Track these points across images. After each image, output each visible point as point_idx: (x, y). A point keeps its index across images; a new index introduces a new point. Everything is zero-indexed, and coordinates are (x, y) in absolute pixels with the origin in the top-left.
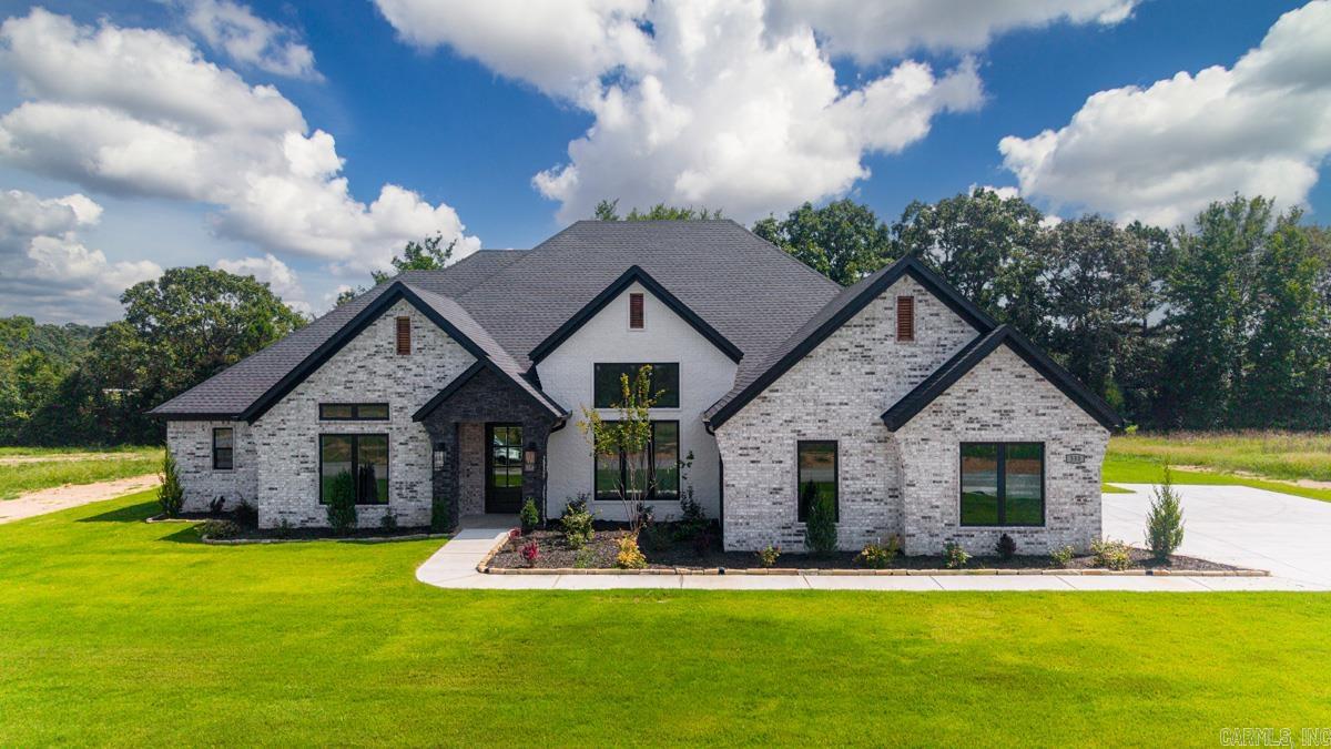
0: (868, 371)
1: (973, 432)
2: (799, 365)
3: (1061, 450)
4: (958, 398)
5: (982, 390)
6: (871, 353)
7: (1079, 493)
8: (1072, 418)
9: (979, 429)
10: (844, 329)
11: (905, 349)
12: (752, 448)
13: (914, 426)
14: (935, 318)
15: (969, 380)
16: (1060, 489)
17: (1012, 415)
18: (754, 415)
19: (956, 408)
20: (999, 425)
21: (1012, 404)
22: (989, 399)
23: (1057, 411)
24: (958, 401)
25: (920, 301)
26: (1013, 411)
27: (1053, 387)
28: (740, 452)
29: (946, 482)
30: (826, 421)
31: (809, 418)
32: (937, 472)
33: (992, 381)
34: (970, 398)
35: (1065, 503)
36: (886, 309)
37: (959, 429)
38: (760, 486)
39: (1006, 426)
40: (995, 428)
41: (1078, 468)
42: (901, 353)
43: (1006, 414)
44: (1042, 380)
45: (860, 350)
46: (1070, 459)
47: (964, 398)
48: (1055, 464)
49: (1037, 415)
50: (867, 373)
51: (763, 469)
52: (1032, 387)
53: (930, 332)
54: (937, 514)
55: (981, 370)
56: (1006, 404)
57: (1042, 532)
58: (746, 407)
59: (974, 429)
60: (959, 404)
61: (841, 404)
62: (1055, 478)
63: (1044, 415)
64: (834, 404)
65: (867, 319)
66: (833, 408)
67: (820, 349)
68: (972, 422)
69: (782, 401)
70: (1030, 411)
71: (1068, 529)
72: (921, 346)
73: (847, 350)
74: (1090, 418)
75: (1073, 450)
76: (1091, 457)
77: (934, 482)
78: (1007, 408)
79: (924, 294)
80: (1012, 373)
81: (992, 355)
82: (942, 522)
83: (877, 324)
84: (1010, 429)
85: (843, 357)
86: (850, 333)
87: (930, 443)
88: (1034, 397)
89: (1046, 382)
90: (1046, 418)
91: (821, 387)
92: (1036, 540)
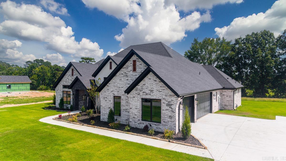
0: (127, 79)
1: (144, 96)
2: (114, 78)
3: (165, 102)
4: (141, 86)
5: (146, 85)
6: (128, 75)
7: (170, 115)
8: (168, 93)
9: (145, 95)
10: (122, 69)
11: (134, 74)
12: (105, 97)
13: (132, 93)
14: (141, 65)
15: (143, 82)
16: (165, 113)
17: (153, 91)
18: (106, 90)
19: (141, 89)
20: (150, 94)
21: (153, 88)
22: (148, 87)
23: (164, 91)
24: (141, 87)
25: (138, 61)
26: (153, 90)
27: (163, 84)
28: (103, 98)
29: (138, 108)
30: (119, 92)
31: (115, 91)
32: (136, 106)
33: (149, 82)
34: (144, 87)
35: (166, 118)
36: (131, 63)
37: (141, 95)
38: (107, 106)
39: (152, 94)
40: (149, 95)
41: (170, 108)
42: (134, 75)
43: (152, 91)
44: (160, 82)
45: (125, 74)
46: (167, 105)
47: (142, 86)
48: (164, 106)
49: (159, 92)
50: (127, 80)
51: (107, 102)
52: (158, 84)
53: (139, 69)
54: (136, 117)
55: (146, 79)
56: (152, 88)
57: (160, 125)
58: (104, 88)
59: (144, 95)
60: (141, 88)
61: (122, 87)
62: (164, 110)
63: (161, 92)
64: (120, 87)
65: (127, 66)
66: (120, 88)
67: (118, 74)
68: (144, 93)
69: (111, 86)
70: (157, 91)
71: (167, 125)
72: (138, 73)
73: (123, 74)
74: (173, 93)
75: (168, 102)
76: (173, 105)
77: (136, 108)
78: (152, 89)
79: (138, 59)
80: (153, 80)
81: (149, 75)
82: (137, 119)
83: (129, 67)
84: (153, 95)
85: (122, 76)
86: (124, 70)
87: (135, 98)
88: (158, 87)
89: (162, 82)
90: (161, 93)
91: (118, 83)
92: (159, 127)
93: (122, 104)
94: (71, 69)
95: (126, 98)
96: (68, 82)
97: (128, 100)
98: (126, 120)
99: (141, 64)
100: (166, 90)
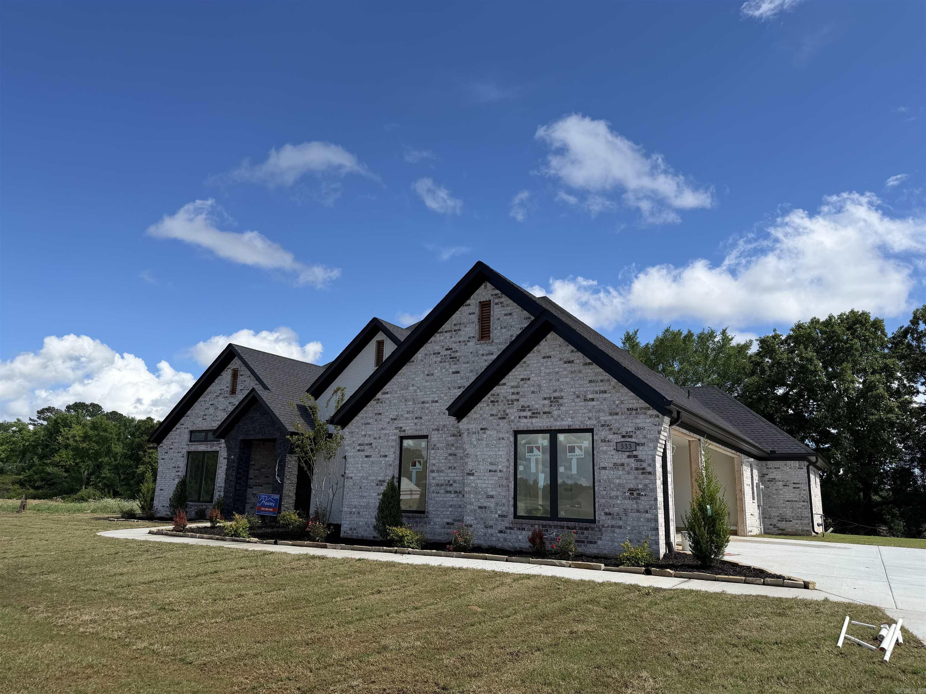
0: (454, 370)
1: (525, 420)
2: (404, 370)
3: (611, 437)
5: (534, 378)
6: (457, 355)
7: (632, 486)
8: (622, 402)
9: (531, 417)
10: (438, 335)
11: (484, 348)
12: (367, 444)
13: (475, 416)
14: (509, 317)
15: (522, 369)
16: (610, 481)
17: (561, 401)
18: (370, 415)
19: (511, 397)
20: (549, 413)
21: (561, 390)
22: (539, 386)
23: (606, 395)
24: (512, 390)
25: (497, 304)
26: (562, 398)
27: (601, 370)
28: (358, 448)
29: (500, 471)
30: (421, 418)
31: (408, 415)
32: (493, 460)
33: (542, 368)
34: (523, 387)
35: (617, 497)
36: (470, 314)
37: (513, 418)
38: (370, 478)
39: (556, 413)
40: (545, 416)
41: (629, 457)
42: (481, 352)
43: (555, 401)
44: (590, 364)
45: (449, 352)
46: (620, 448)
47: (517, 387)
48: (605, 453)
49: (585, 400)
50: (454, 373)
51: (373, 463)
52: (580, 372)
53: (504, 330)
54: (491, 504)
55: (532, 359)
56: (555, 391)
57: (593, 529)
58: (365, 409)
59: (526, 417)
60: (513, 394)
61: (433, 402)
62: (605, 468)
63: (593, 400)
65: (455, 325)
66: (427, 405)
67: (420, 355)
68: (524, 411)
69: (390, 402)
70: (578, 397)
71: (620, 527)
72: (497, 344)
73: (439, 353)
74: (641, 401)
75: (623, 437)
76: (643, 444)
77: (490, 471)
78: (557, 394)
79: (499, 297)
80: (561, 360)
81: (543, 343)
82: (496, 513)
83: (462, 328)
84: (559, 416)
85: (436, 359)
86: (442, 338)
87: (488, 432)
88: (582, 382)
89: (594, 366)
90: (594, 403)
91: (419, 388)
92: (587, 538)
93: (434, 462)
94: (230, 370)
95: (450, 439)
96: (214, 419)
97: (457, 448)
98: (448, 523)
99: (510, 314)
100: (613, 391)
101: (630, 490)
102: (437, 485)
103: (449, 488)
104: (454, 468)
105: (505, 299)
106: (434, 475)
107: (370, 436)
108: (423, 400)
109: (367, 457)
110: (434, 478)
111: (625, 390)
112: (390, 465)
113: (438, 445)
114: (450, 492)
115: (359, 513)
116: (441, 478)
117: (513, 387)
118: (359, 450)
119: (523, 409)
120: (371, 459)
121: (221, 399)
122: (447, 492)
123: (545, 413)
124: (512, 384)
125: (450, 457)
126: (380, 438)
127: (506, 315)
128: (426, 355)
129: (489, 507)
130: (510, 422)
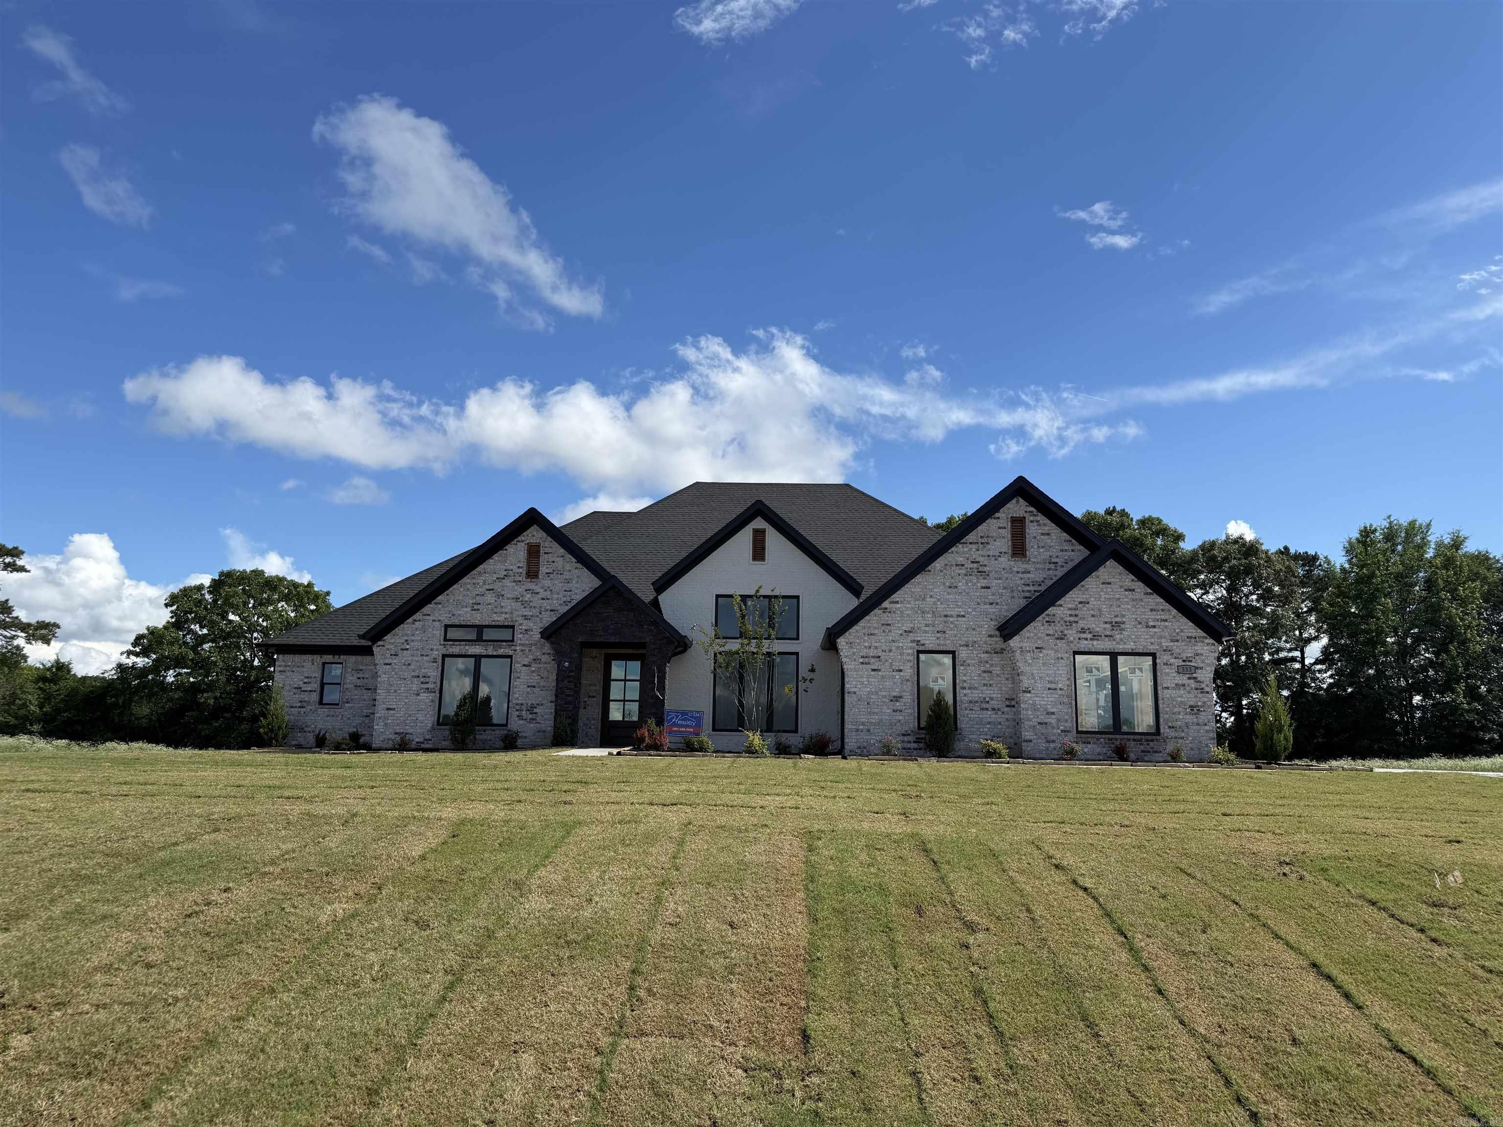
0: (984, 585)
1: (1086, 642)
2: (919, 578)
3: (1172, 661)
5: (1093, 602)
6: (985, 569)
7: (1192, 703)
8: (1182, 631)
9: (1091, 639)
10: (960, 546)
11: (1019, 566)
12: (873, 657)
13: (1028, 634)
14: (1047, 537)
15: (1080, 593)
16: (1173, 699)
17: (1123, 626)
18: (875, 625)
19: (1068, 619)
20: (1111, 636)
21: (1124, 616)
22: (1100, 610)
23: (1167, 624)
24: (1070, 612)
25: (1032, 522)
26: (1124, 623)
27: (1162, 600)
28: (861, 660)
29: (1061, 689)
30: (944, 632)
31: (927, 629)
32: (1051, 679)
33: (1102, 593)
34: (1081, 610)
35: (1179, 713)
36: (1000, 528)
37: (1072, 638)
38: (881, 693)
39: (1118, 637)
40: (1107, 639)
41: (1189, 678)
42: (1015, 569)
44: (1150, 594)
45: (975, 565)
46: (1181, 670)
47: (1075, 609)
48: (1168, 674)
49: (1147, 627)
50: (983, 588)
51: (883, 677)
52: (1141, 600)
53: (1042, 550)
54: (1052, 720)
55: (1091, 583)
56: (1116, 616)
57: (1158, 740)
58: (867, 618)
60: (1071, 615)
61: (958, 616)
62: (1168, 688)
63: (1154, 627)
64: (952, 616)
65: (982, 537)
66: (951, 619)
67: (938, 564)
68: (1084, 633)
69: (902, 612)
70: (1140, 623)
71: (1183, 738)
72: (1034, 563)
73: (963, 565)
74: (1199, 631)
75: (1184, 661)
76: (1201, 668)
77: (1049, 689)
78: (1118, 619)
79: (1035, 515)
80: (1121, 587)
81: (1101, 569)
82: (1058, 728)
83: (992, 542)
84: (1121, 640)
85: (960, 572)
86: (966, 549)
87: (1045, 652)
88: (1143, 610)
89: (1155, 596)
90: (1156, 630)
91: (939, 600)
92: (1152, 748)
93: (964, 678)
94: (523, 544)
95: (983, 656)
96: (495, 610)
97: (992, 665)
99: (1048, 534)
100: (1174, 620)
101: (1190, 707)
102: (971, 702)
103: (984, 706)
104: (990, 685)
105: (1041, 518)
106: (965, 691)
107: (876, 648)
108: (945, 613)
109: (874, 670)
110: (965, 695)
111: (1184, 620)
112: (908, 680)
113: (969, 661)
114: (987, 709)
115: (869, 731)
116: (975, 695)
117: (1070, 609)
118: (862, 663)
119: (1083, 631)
120: (880, 673)
121: (507, 582)
122: (983, 709)
123: (1106, 636)
124: (1070, 606)
125: (985, 675)
126: (890, 651)
127: (1043, 534)
128: (946, 565)
129: (1050, 723)
130: (1069, 643)
